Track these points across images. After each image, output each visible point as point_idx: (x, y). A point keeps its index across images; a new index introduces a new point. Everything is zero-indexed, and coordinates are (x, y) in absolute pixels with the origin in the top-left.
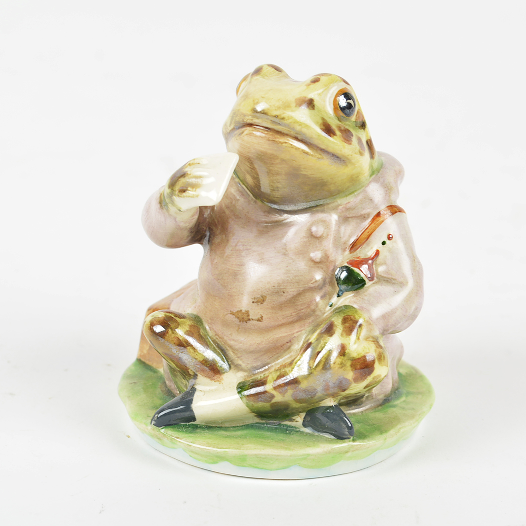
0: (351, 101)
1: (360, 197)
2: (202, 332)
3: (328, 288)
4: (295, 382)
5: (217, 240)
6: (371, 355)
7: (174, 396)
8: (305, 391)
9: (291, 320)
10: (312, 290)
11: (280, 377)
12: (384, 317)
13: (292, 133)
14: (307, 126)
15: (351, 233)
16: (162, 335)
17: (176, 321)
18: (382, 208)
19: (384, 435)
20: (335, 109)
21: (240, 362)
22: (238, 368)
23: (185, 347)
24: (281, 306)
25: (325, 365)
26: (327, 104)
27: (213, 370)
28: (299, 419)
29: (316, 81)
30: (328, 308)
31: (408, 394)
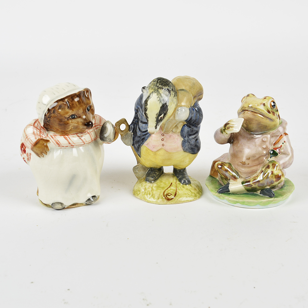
0: (275, 104)
1: (276, 130)
2: (231, 167)
3: (267, 156)
4: (259, 181)
5: (235, 142)
6: (280, 174)
7: (222, 186)
8: (261, 184)
9: (257, 164)
10: (263, 156)
11: (254, 180)
12: (283, 164)
13: (259, 113)
14: (263, 111)
15: (273, 140)
16: (221, 168)
17: (225, 164)
18: (283, 134)
19: (283, 197)
20: (271, 106)
21: (242, 176)
22: (241, 177)
23: (227, 171)
24: (254, 160)
25: (267, 177)
26: (268, 104)
27: (235, 178)
28: (259, 192)
29: (265, 98)
30: (267, 161)
31: (287, 186)
